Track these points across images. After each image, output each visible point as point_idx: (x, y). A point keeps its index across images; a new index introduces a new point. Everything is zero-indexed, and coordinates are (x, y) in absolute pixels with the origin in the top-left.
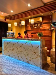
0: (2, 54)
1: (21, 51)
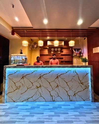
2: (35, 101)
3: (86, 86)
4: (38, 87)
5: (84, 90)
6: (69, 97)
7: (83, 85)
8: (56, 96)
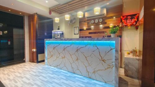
0: (44, 64)
1: (77, 59)
2: (61, 69)
3: (110, 66)
4: (63, 58)
5: (106, 69)
6: (88, 73)
7: (105, 62)
8: (76, 69)
